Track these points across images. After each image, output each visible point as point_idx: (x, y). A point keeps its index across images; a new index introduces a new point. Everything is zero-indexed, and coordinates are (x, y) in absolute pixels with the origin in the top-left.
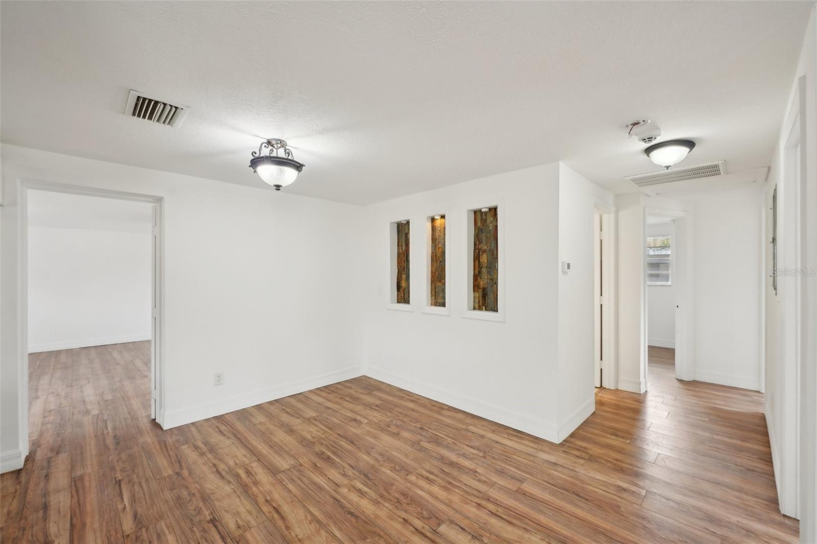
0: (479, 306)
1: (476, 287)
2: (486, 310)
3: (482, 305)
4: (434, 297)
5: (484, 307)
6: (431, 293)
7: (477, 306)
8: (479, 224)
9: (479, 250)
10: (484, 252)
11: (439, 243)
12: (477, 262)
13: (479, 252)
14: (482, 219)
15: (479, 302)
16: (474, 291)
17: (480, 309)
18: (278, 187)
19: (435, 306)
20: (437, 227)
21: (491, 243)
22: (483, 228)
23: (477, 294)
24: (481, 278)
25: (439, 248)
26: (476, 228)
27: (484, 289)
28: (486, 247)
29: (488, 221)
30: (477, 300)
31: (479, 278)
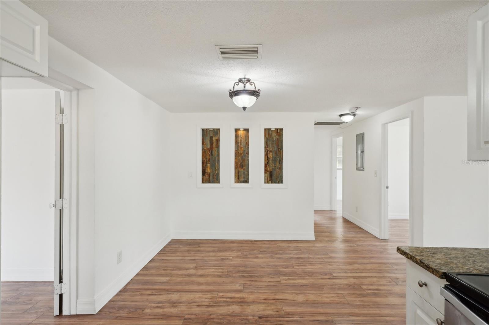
0: (268, 181)
1: (266, 171)
2: (271, 183)
3: (270, 181)
4: (237, 178)
5: (270, 182)
6: (235, 175)
7: (266, 181)
8: (267, 136)
9: (268, 150)
10: (270, 152)
11: (240, 145)
12: (266, 157)
13: (268, 151)
14: (269, 134)
15: (267, 179)
16: (265, 173)
17: (268, 182)
18: (244, 108)
19: (238, 183)
20: (240, 135)
21: (275, 147)
22: (270, 139)
23: (266, 175)
24: (269, 166)
25: (241, 148)
26: (266, 138)
27: (271, 172)
28: (272, 149)
29: (273, 135)
30: (266, 178)
31: (267, 166)
